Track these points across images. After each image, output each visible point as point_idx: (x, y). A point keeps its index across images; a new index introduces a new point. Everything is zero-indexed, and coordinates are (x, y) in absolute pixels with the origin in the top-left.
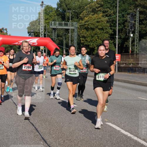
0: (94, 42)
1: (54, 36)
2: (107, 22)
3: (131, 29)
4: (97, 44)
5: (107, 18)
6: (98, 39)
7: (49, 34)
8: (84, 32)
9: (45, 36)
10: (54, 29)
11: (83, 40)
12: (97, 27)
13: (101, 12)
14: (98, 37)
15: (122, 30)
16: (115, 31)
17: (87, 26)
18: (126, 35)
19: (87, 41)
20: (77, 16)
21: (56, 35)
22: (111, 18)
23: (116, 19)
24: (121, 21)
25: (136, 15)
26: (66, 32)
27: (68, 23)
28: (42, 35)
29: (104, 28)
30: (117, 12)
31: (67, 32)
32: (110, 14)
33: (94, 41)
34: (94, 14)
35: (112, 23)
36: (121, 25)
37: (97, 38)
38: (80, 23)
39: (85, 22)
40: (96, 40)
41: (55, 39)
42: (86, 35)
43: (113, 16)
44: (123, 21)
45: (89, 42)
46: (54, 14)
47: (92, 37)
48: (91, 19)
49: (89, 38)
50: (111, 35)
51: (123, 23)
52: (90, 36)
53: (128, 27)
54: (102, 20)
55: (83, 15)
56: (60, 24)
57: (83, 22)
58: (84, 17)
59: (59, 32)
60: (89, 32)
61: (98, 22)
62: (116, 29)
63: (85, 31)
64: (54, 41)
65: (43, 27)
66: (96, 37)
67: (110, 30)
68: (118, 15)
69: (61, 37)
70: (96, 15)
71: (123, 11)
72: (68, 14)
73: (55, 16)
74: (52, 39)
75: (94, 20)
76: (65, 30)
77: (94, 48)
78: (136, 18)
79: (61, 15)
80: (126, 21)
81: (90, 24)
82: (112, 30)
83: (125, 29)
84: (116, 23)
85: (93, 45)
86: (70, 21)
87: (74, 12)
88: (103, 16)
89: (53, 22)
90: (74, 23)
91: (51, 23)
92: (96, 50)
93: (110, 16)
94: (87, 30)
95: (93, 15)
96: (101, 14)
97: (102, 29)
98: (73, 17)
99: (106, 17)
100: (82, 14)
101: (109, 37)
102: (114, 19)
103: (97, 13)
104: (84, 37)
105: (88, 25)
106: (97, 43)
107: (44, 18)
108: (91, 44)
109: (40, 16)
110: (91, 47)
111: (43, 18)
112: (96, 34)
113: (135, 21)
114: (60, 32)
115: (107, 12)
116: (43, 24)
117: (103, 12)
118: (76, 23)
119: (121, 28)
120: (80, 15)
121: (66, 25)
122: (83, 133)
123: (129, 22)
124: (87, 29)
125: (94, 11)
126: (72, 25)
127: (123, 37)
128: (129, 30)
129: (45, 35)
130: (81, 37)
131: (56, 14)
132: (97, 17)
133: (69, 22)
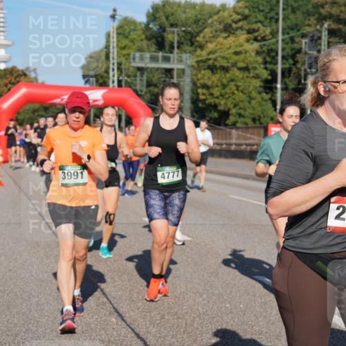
0: (227, 99)
1: (140, 84)
2: (258, 53)
3: (310, 68)
4: (234, 101)
5: (256, 45)
6: (236, 92)
7: (129, 80)
8: (206, 77)
9: (120, 85)
10: (140, 69)
11: (203, 94)
12: (235, 64)
13: (245, 32)
14: (237, 87)
15: (290, 70)
16: (273, 74)
17: (213, 63)
18: (300, 82)
19: (212, 94)
20: (190, 40)
21: (145, 83)
22: (265, 45)
23: (277, 47)
24: (288, 51)
25: (320, 38)
26: (167, 76)
27: (171, 55)
28: (113, 82)
29: (250, 66)
30: (278, 32)
31: (169, 76)
32: (264, 36)
33: (227, 96)
34: (229, 36)
35: (269, 56)
36: (287, 60)
37: (234, 88)
38: (198, 56)
39: (209, 54)
40: (233, 94)
41: (141, 91)
42: (209, 83)
43: (270, 39)
44: (293, 52)
45: (217, 98)
46: (139, 36)
47: (224, 86)
48: (222, 47)
49: (216, 89)
50: (266, 81)
51: (293, 57)
52: (219, 84)
53: (304, 64)
54: (245, 50)
55: (204, 37)
56: (154, 59)
57: (204, 53)
58: (207, 42)
59: (151, 76)
60: (217, 76)
61: (237, 53)
62: (277, 68)
63: (208, 73)
64: (139, 96)
65: (116, 65)
66: (232, 86)
67: (264, 71)
68: (280, 37)
69: (156, 86)
70: (232, 39)
71: (292, 29)
72: (172, 36)
73: (142, 40)
74: (136, 91)
75: (228, 49)
76: (163, 71)
77: (229, 110)
78: (320, 45)
79: (156, 38)
80: (299, 51)
81: (219, 59)
82: (269, 72)
83: (297, 68)
84: (277, 55)
85: (225, 104)
86: (176, 50)
87: (184, 31)
88: (248, 41)
89: (138, 55)
90: (185, 56)
91: (134, 55)
92: (233, 115)
93: (264, 39)
94: (213, 72)
95: (226, 38)
96: (243, 37)
97: (246, 69)
98: (182, 43)
99: (255, 43)
100: (202, 35)
101: (260, 87)
102: (273, 47)
103: (234, 33)
104: (205, 86)
105: (215, 60)
106: (234, 99)
107: (117, 45)
108: (222, 102)
109: (108, 41)
110: (221, 108)
111: (115, 45)
112: (232, 80)
113: (319, 51)
114: (153, 76)
115: (258, 31)
116: (115, 57)
117: (249, 32)
118: (188, 55)
119: (287, 66)
120: (198, 39)
121: (167, 59)
122: (203, 300)
123: (306, 53)
124: (213, 69)
125: (228, 29)
126: (180, 61)
127: (291, 86)
128: (305, 70)
129: (120, 82)
130: (199, 88)
131: (143, 37)
132: (234, 42)
133: (172, 52)
